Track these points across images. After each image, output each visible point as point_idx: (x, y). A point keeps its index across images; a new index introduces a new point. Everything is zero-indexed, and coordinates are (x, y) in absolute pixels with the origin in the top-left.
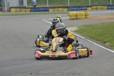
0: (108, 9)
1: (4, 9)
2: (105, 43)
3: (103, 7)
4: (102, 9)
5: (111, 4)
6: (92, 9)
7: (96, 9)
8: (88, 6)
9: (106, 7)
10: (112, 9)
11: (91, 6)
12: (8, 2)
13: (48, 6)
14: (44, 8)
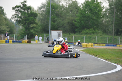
0: (106, 45)
1: (50, 42)
2: (97, 55)
3: (103, 44)
4: (102, 45)
5: (108, 43)
6: (97, 45)
7: (100, 45)
8: (95, 44)
9: (105, 44)
10: (108, 46)
11: (97, 44)
12: (52, 38)
13: (73, 42)
14: (71, 43)
